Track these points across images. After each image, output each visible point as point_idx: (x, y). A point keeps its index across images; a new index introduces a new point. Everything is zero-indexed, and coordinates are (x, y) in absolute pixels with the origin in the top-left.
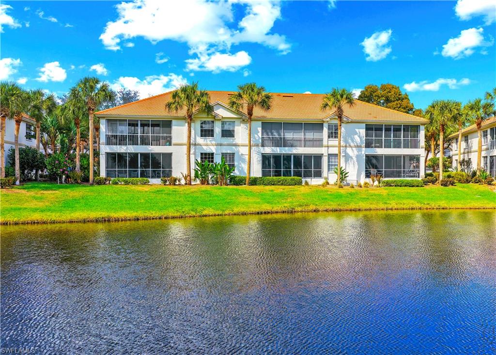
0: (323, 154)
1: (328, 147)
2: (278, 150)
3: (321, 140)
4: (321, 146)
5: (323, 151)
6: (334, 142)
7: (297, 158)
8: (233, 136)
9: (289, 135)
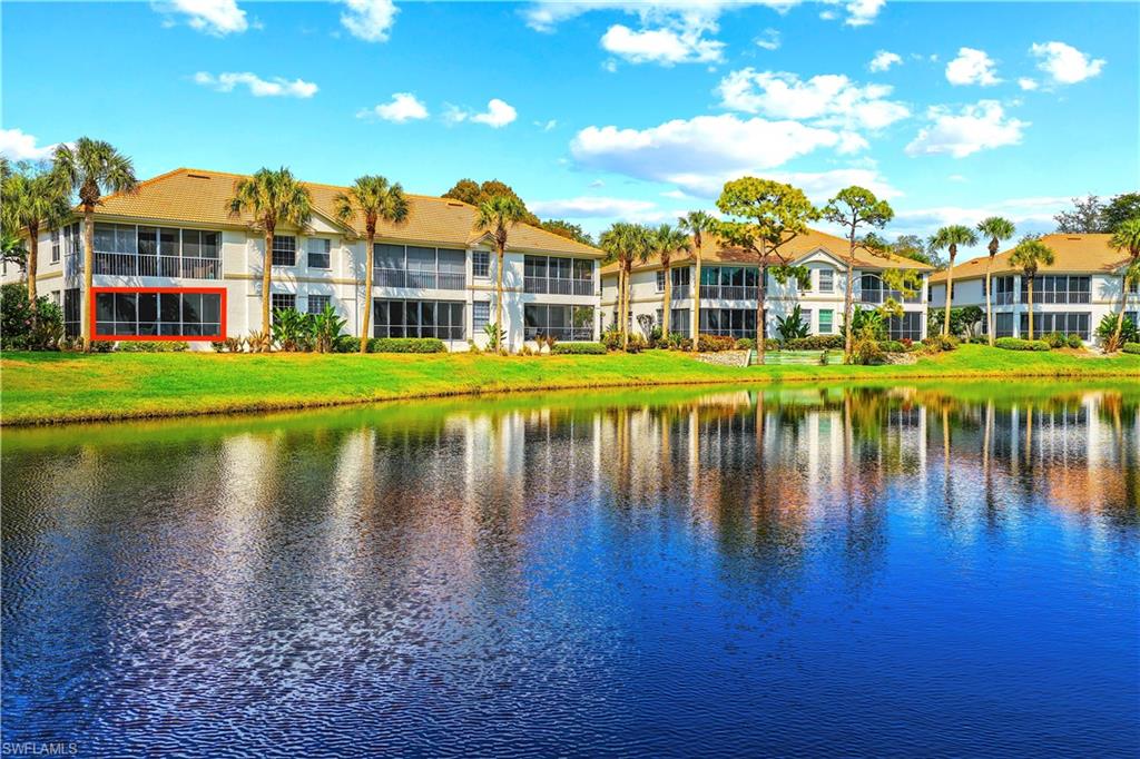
0: (465, 301)
1: (474, 289)
2: (395, 293)
3: (462, 278)
4: (462, 287)
5: (466, 296)
6: (482, 282)
7: (427, 306)
8: (325, 265)
9: (414, 268)
